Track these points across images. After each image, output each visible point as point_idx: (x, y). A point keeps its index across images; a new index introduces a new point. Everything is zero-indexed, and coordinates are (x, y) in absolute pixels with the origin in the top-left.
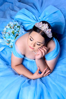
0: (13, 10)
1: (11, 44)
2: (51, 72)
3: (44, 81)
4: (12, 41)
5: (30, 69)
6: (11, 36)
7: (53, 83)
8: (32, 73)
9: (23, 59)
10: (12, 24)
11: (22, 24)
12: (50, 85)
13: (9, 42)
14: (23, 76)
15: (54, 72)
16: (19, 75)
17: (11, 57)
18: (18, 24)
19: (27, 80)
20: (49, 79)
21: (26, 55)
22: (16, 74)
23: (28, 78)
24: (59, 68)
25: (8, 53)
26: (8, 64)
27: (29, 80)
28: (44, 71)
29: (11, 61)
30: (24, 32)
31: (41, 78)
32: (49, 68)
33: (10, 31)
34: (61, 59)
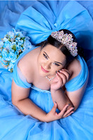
0: (13, 10)
1: (11, 66)
2: (75, 111)
3: (64, 124)
4: (13, 61)
5: (42, 106)
6: (11, 53)
7: (79, 127)
8: (46, 113)
9: (31, 90)
10: (12, 35)
11: (27, 34)
12: (74, 131)
13: (8, 63)
14: (31, 117)
15: (80, 110)
16: (25, 115)
17: (11, 87)
18: (22, 35)
19: (37, 124)
20: (72, 121)
21: (35, 83)
22: (19, 114)
23: (39, 121)
24: (87, 103)
25: (6, 80)
26: (6, 99)
27: (41, 124)
28: (64, 109)
29: (11, 93)
30: (31, 47)
31: (59, 120)
32: (71, 104)
33: (10, 46)
34: (90, 88)
